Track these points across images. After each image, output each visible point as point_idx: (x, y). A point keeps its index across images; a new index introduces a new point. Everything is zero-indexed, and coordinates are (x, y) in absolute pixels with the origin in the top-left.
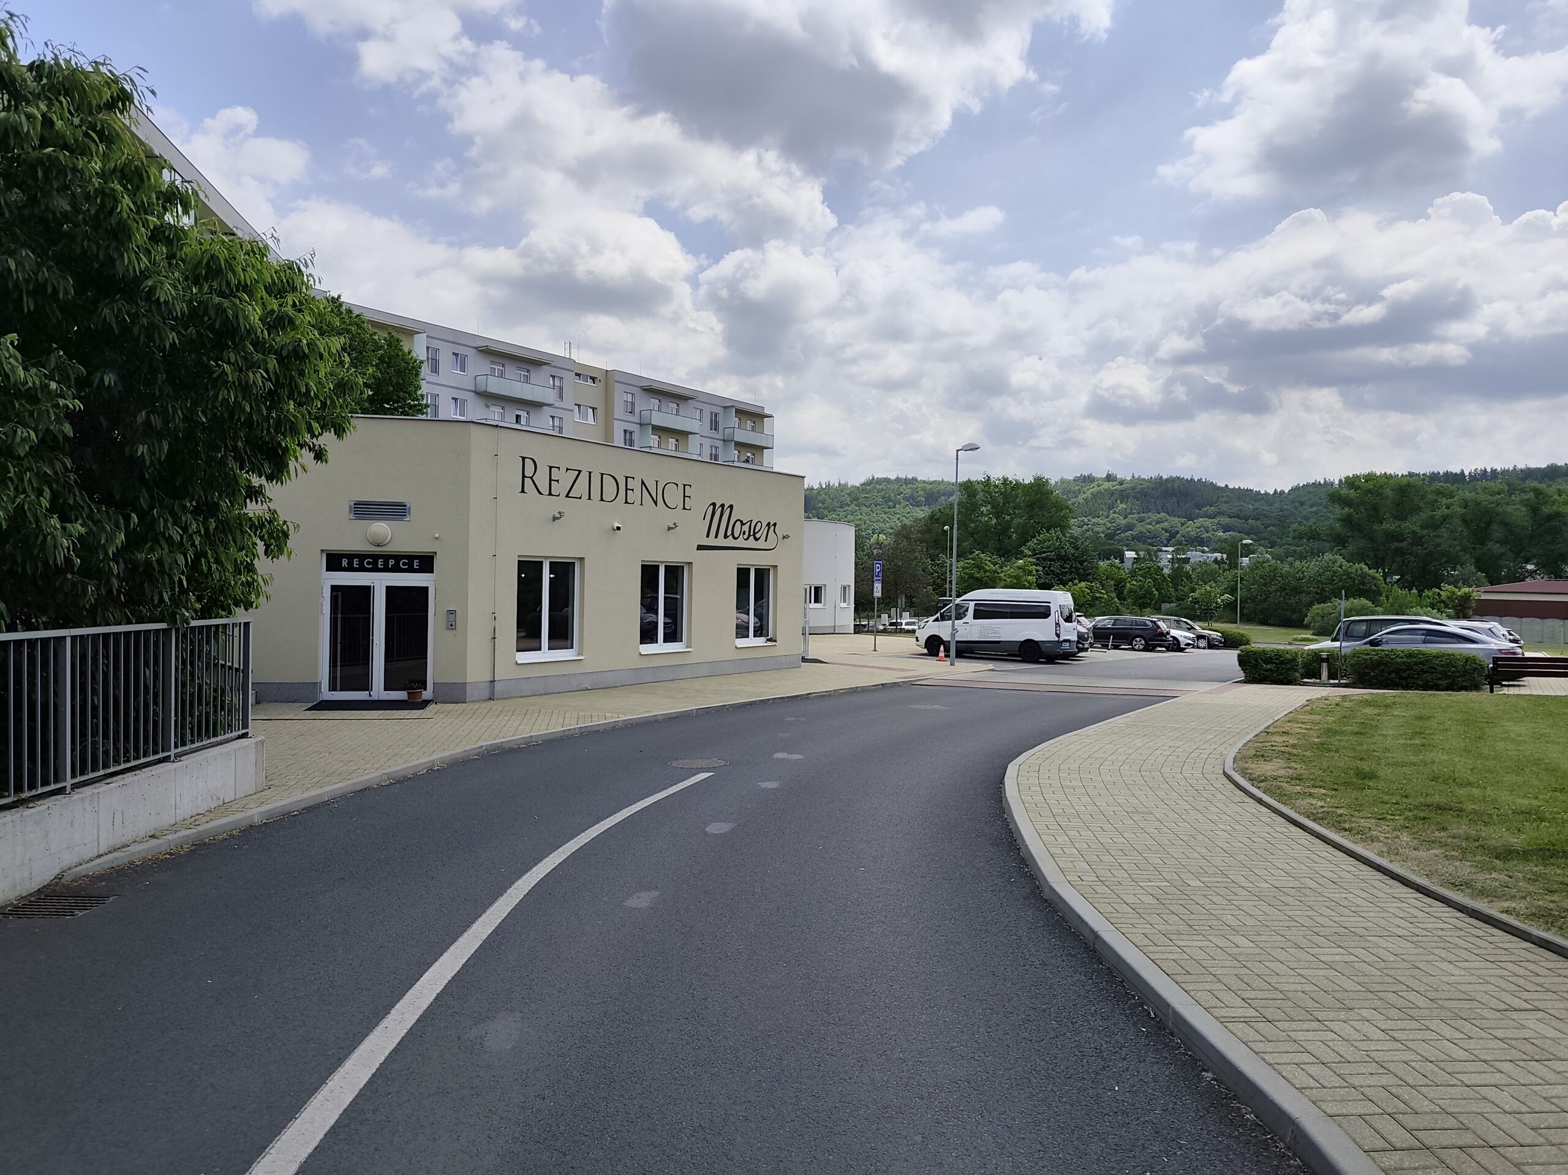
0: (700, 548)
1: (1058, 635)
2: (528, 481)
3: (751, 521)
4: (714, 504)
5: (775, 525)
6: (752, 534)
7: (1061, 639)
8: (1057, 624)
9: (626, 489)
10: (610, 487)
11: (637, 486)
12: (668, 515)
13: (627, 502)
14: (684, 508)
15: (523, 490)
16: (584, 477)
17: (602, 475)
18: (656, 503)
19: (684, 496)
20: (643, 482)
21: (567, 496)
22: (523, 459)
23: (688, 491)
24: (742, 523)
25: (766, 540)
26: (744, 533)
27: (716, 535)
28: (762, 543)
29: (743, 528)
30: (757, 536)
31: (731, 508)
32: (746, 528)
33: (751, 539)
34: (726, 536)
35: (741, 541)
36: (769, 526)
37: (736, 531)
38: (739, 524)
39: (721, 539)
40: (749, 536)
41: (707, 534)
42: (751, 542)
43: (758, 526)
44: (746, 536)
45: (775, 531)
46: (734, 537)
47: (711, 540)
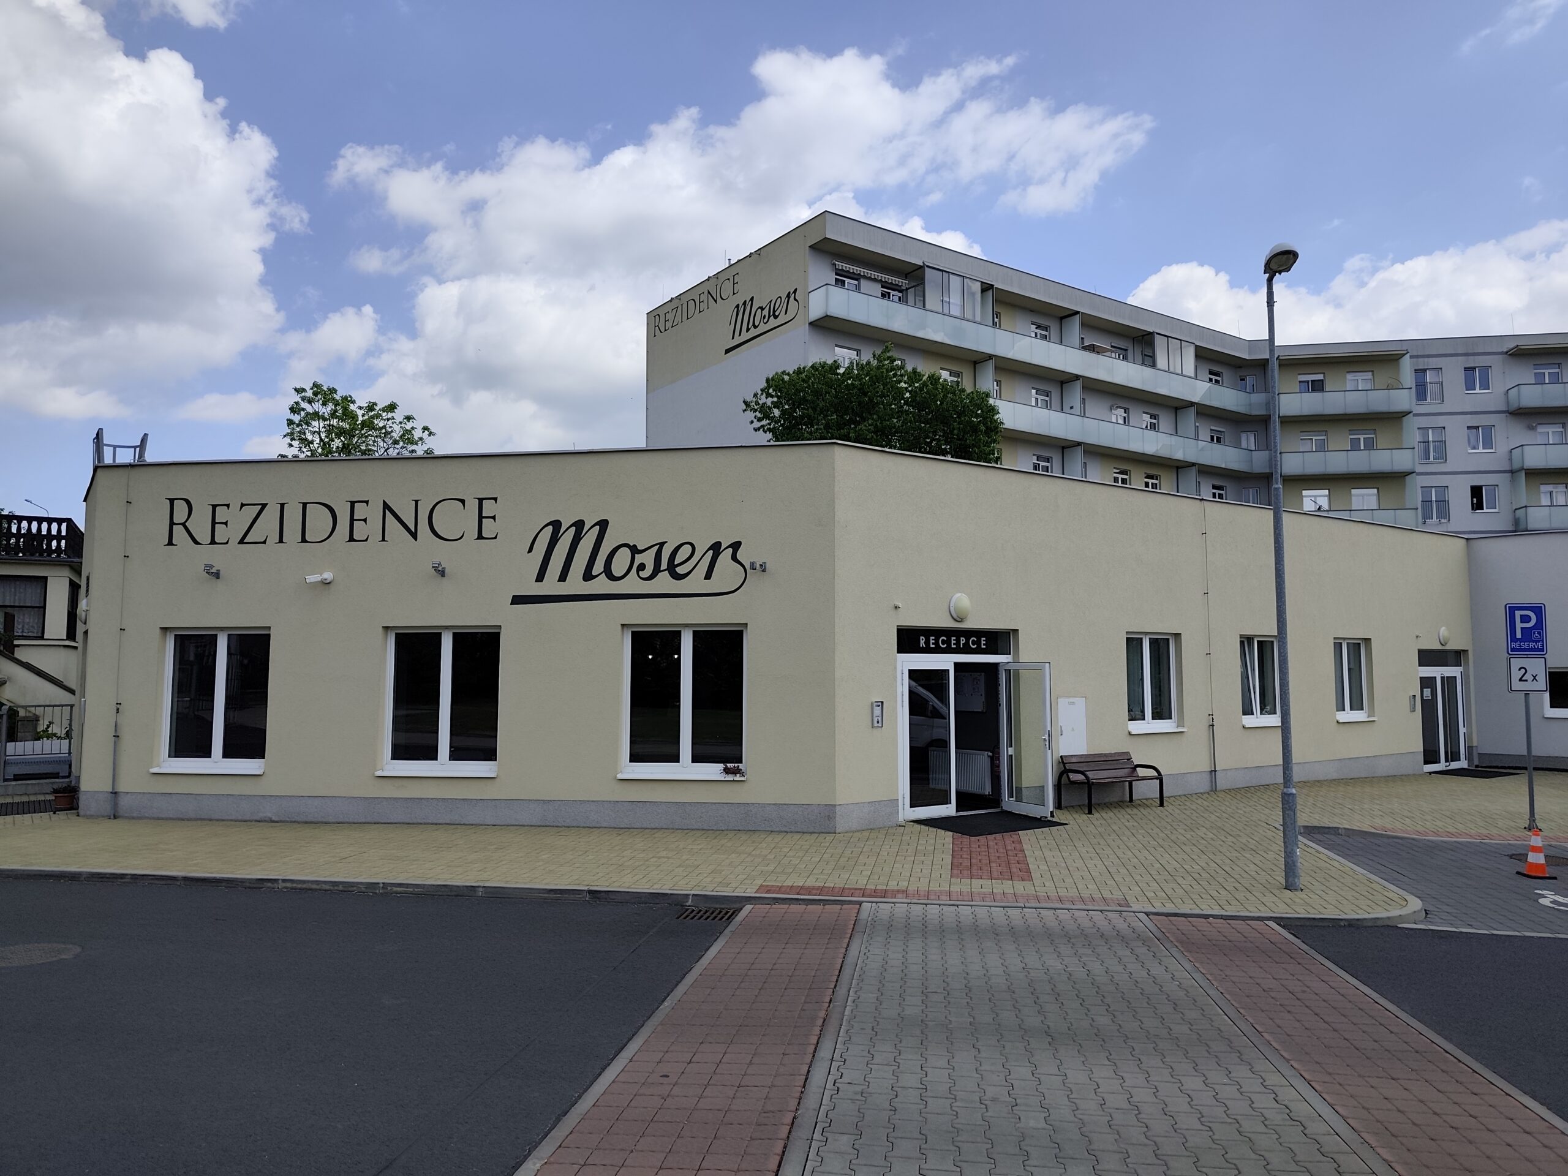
0: (517, 600)
2: (178, 530)
3: (662, 544)
5: (736, 546)
9: (352, 520)
10: (319, 521)
11: (374, 513)
12: (442, 553)
13: (352, 539)
14: (480, 537)
15: (170, 543)
16: (272, 513)
17: (305, 505)
18: (414, 535)
19: (481, 517)
20: (386, 506)
21: (241, 542)
22: (172, 501)
23: (488, 508)
24: (634, 550)
25: (708, 576)
26: (642, 567)
27: (563, 577)
28: (695, 583)
29: (639, 559)
30: (680, 570)
31: (603, 525)
32: (647, 559)
33: (664, 577)
34: (588, 576)
35: (632, 584)
36: (716, 548)
37: (618, 569)
38: (624, 555)
39: (575, 584)
40: (657, 571)
41: (540, 578)
42: (664, 583)
43: (686, 551)
44: (646, 573)
45: (734, 558)
46: (612, 577)
47: (551, 586)
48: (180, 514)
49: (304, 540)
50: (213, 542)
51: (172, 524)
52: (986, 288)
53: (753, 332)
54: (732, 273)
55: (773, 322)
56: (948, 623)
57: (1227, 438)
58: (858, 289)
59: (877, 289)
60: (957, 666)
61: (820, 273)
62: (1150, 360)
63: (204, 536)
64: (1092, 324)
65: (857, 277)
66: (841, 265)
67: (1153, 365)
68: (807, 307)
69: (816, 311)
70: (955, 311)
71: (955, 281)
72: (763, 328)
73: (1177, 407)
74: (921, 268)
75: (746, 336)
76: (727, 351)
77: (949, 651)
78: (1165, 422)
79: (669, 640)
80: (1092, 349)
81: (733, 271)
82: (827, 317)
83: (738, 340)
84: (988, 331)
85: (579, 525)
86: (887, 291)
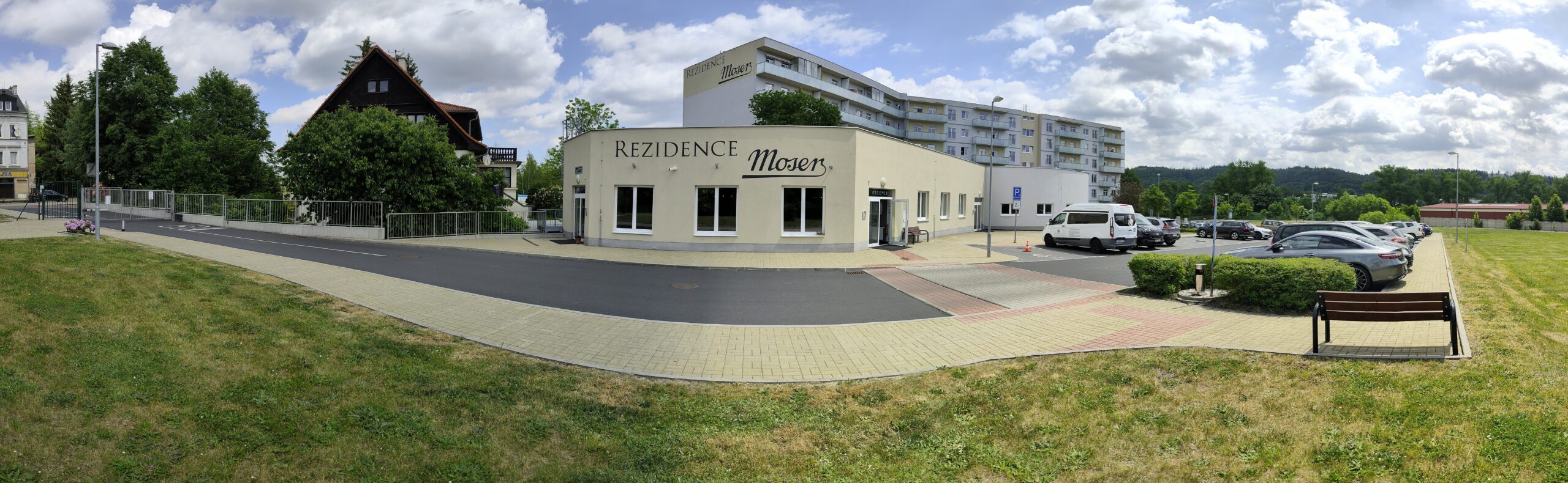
0: (744, 177)
1: (1112, 235)
2: (620, 152)
3: (796, 159)
4: (758, 151)
5: (822, 160)
6: (797, 166)
7: (1115, 237)
8: (1112, 227)
9: (684, 149)
10: (671, 149)
11: (691, 146)
12: (716, 159)
13: (683, 155)
14: (731, 155)
15: (617, 156)
16: (654, 146)
17: (666, 143)
18: (706, 154)
19: (731, 148)
20: (696, 144)
21: (643, 156)
22: (617, 142)
23: (734, 145)
24: (787, 160)
25: (813, 170)
26: (789, 166)
27: (761, 169)
28: (808, 172)
29: (788, 163)
30: (803, 168)
31: (775, 151)
32: (792, 163)
33: (797, 170)
34: (770, 169)
35: (786, 172)
36: (816, 161)
37: (781, 166)
38: (783, 161)
39: (765, 171)
40: (794, 168)
41: (753, 169)
42: (797, 172)
43: (804, 162)
44: (791, 168)
45: (822, 164)
46: (778, 169)
47: (756, 172)
48: (621, 146)
49: (666, 156)
50: (633, 156)
51: (617, 150)
52: (819, 66)
53: (731, 77)
54: (723, 56)
55: (740, 74)
56: (879, 187)
57: (891, 124)
58: (774, 63)
59: (781, 64)
60: (881, 200)
61: (761, 58)
62: (870, 96)
63: (629, 153)
64: (854, 83)
65: (773, 59)
66: (768, 55)
67: (871, 98)
68: (756, 69)
69: (760, 70)
70: (809, 73)
71: (808, 64)
72: (735, 75)
73: (877, 113)
74: (797, 58)
75: (728, 78)
76: (720, 83)
77: (879, 196)
78: (873, 116)
79: (797, 191)
80: (852, 90)
81: (723, 55)
82: (764, 73)
83: (724, 79)
84: (819, 81)
85: (767, 151)
86: (784, 64)
